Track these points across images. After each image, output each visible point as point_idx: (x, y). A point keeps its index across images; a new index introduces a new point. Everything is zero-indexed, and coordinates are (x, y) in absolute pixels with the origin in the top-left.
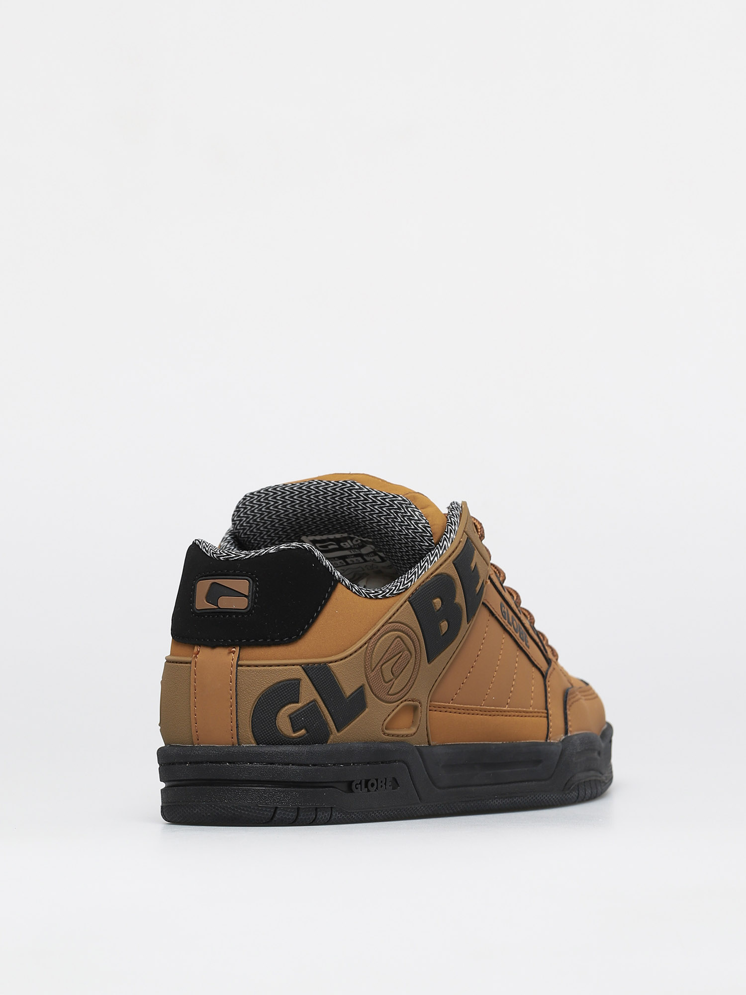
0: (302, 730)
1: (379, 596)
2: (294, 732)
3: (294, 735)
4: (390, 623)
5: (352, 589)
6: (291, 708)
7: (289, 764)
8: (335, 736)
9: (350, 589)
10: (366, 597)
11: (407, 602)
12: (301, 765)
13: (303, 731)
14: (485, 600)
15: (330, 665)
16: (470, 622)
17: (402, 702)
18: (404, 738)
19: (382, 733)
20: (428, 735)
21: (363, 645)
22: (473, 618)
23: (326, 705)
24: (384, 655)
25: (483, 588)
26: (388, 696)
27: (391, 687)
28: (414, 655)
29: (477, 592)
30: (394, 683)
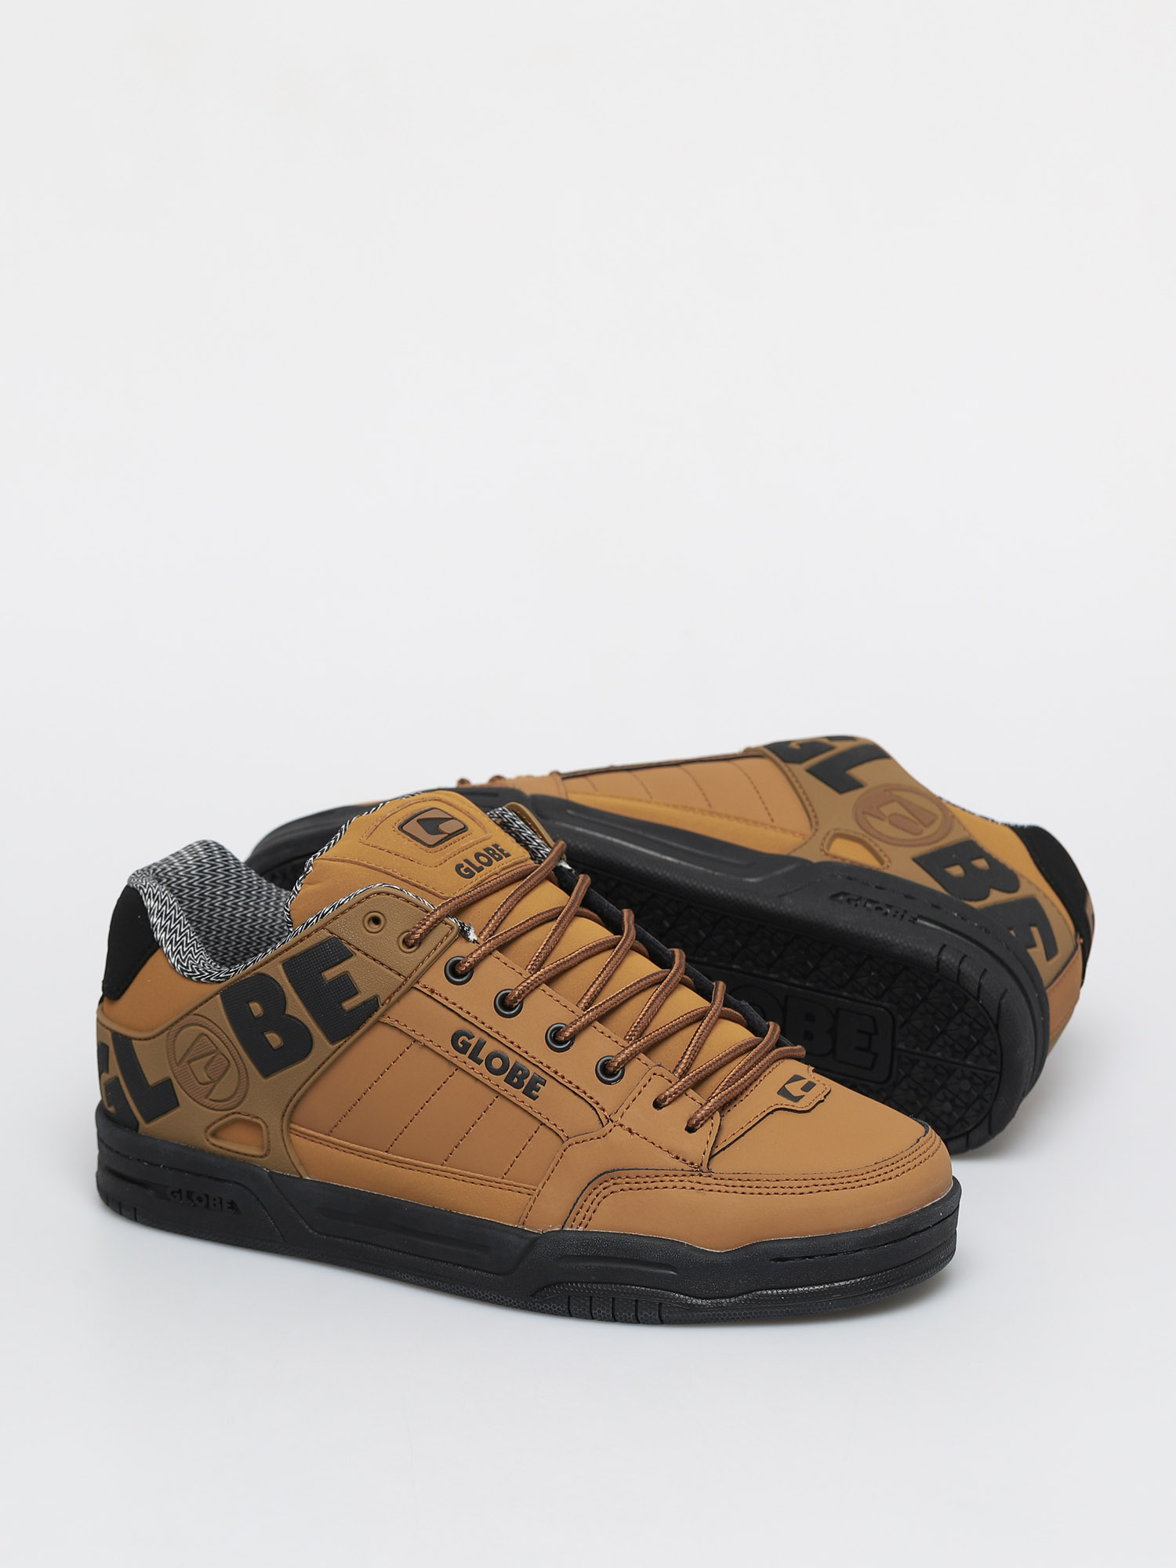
4: (193, 1015)
6: (104, 1077)
8: (143, 1126)
9: (167, 958)
11: (218, 997)
13: (113, 1108)
14: (387, 1020)
15: (133, 1041)
16: (340, 1044)
17: (234, 1113)
18: (249, 1158)
19: (207, 1143)
20: (293, 1164)
21: (162, 1032)
22: (346, 1039)
23: (128, 1087)
24: (188, 1050)
25: (372, 1005)
26: (207, 1101)
27: (211, 1091)
28: (232, 1062)
29: (347, 1009)
30: (214, 1086)
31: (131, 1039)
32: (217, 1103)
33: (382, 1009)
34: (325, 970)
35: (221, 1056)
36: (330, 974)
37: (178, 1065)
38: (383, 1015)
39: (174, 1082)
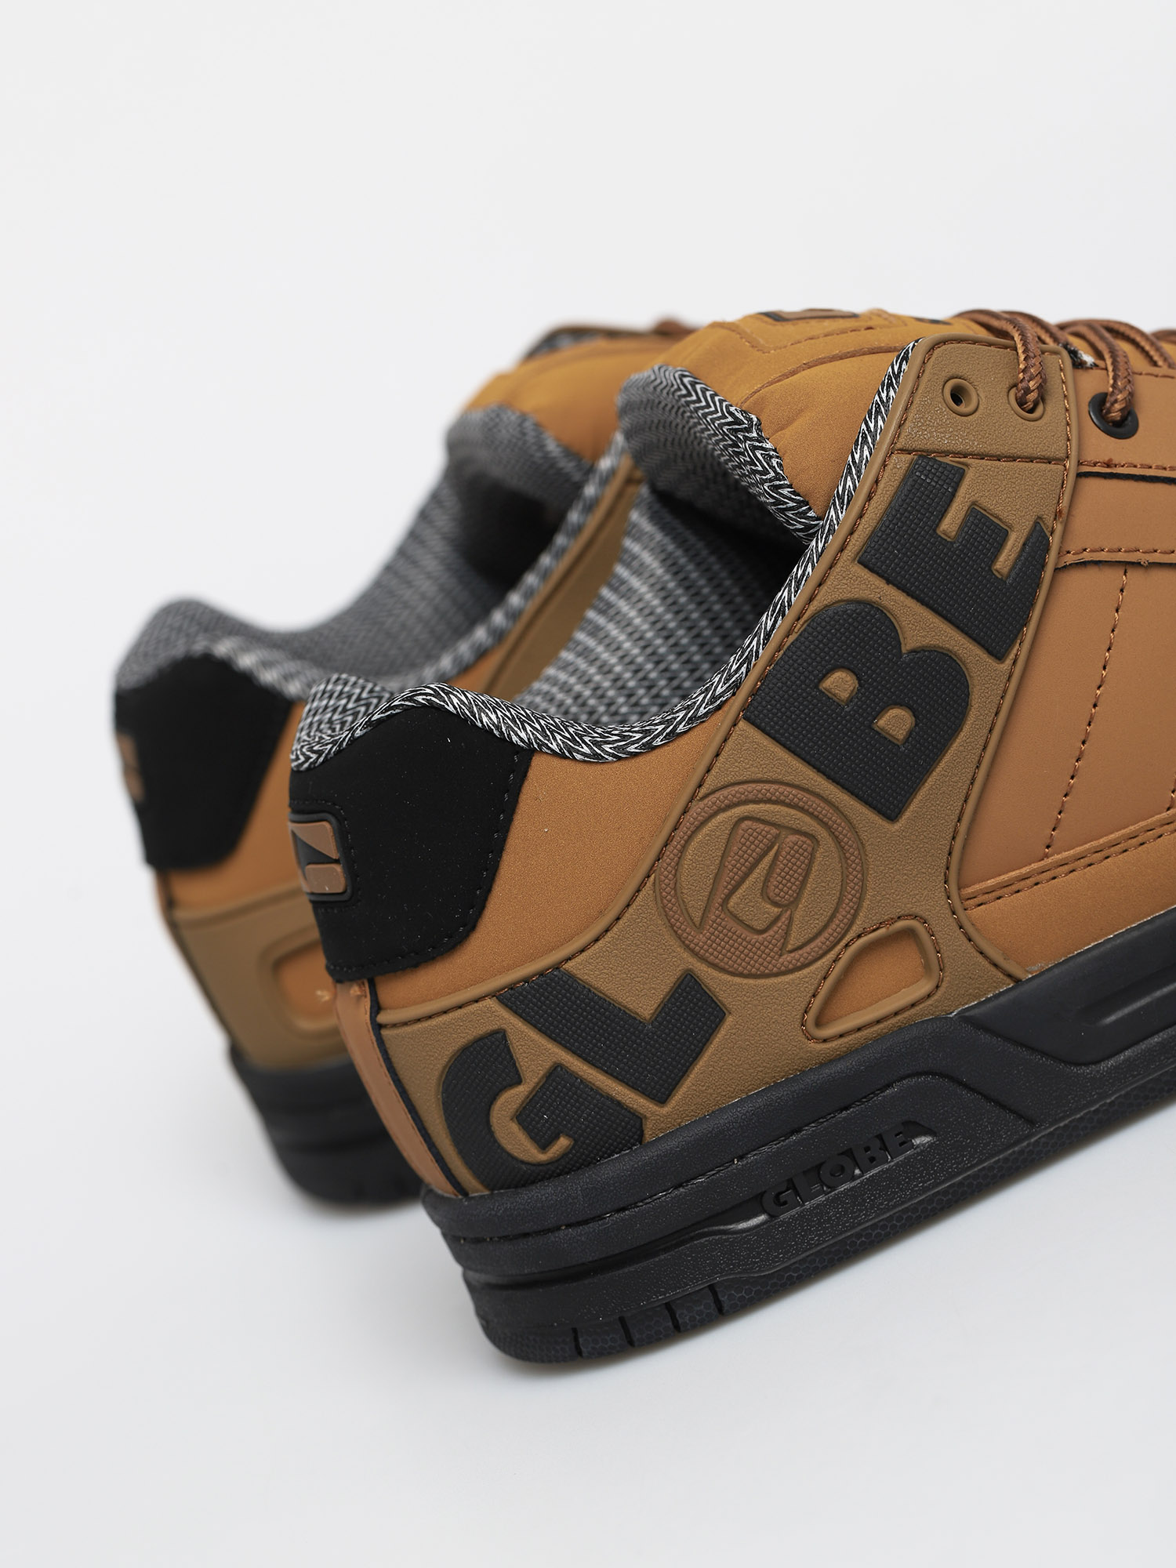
0: (557, 1137)
1: (658, 742)
2: (544, 1147)
3: (543, 1157)
4: (702, 799)
5: (573, 756)
6: (511, 1099)
7: (558, 1228)
8: (657, 1116)
9: (567, 758)
10: (619, 759)
11: (742, 724)
12: (586, 1222)
13: (563, 1142)
14: (1070, 559)
15: (569, 966)
16: (1014, 651)
17: (847, 946)
18: (906, 1014)
19: (812, 1045)
20: (995, 965)
21: (643, 884)
22: (1020, 636)
23: (592, 1063)
24: (717, 877)
25: (1037, 543)
26: (787, 957)
27: (787, 933)
28: (822, 833)
29: (1005, 571)
30: (791, 919)
31: (557, 967)
32: (807, 949)
33: (1055, 541)
34: (940, 520)
35: (793, 838)
36: (950, 523)
37: (700, 927)
38: (1060, 554)
39: (703, 971)
